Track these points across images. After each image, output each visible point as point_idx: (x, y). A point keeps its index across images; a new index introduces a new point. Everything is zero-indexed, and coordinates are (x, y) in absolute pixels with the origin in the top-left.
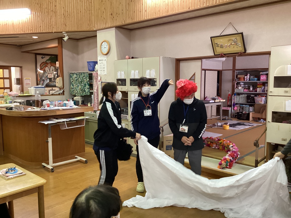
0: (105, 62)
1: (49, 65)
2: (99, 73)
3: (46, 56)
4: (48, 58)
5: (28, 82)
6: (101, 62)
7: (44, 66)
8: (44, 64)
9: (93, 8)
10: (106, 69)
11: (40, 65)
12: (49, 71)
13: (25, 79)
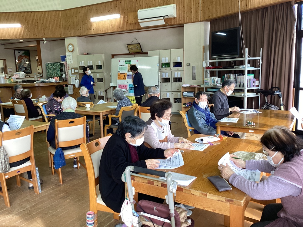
0: (71, 57)
1: (24, 58)
2: (68, 62)
3: (21, 51)
4: (23, 52)
5: (11, 70)
6: (68, 56)
7: (20, 58)
8: (20, 57)
9: (62, 24)
10: (72, 60)
11: (18, 58)
12: (24, 62)
13: (8, 67)
